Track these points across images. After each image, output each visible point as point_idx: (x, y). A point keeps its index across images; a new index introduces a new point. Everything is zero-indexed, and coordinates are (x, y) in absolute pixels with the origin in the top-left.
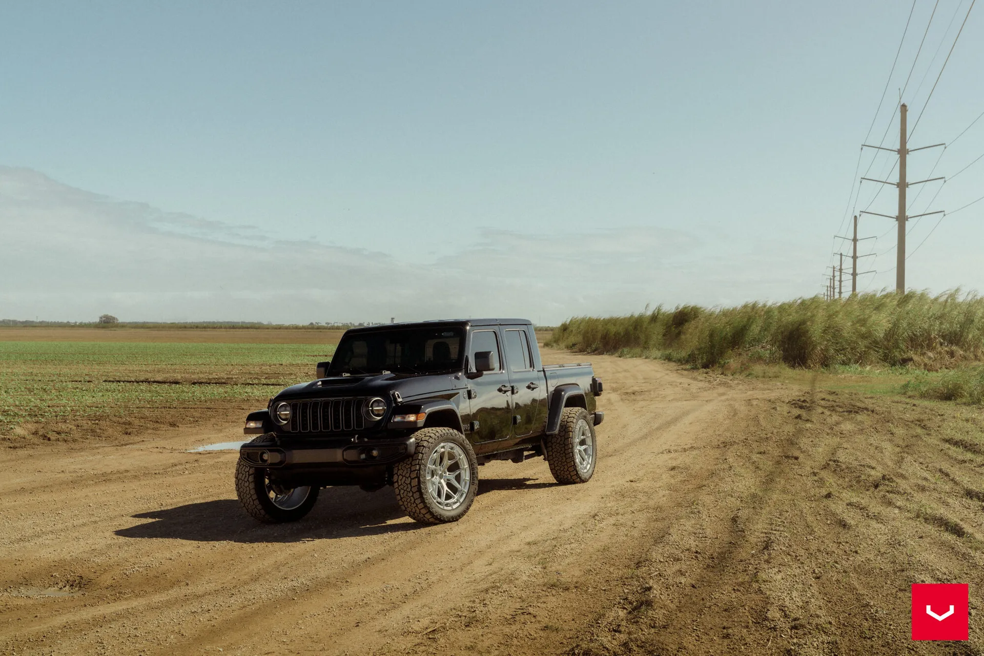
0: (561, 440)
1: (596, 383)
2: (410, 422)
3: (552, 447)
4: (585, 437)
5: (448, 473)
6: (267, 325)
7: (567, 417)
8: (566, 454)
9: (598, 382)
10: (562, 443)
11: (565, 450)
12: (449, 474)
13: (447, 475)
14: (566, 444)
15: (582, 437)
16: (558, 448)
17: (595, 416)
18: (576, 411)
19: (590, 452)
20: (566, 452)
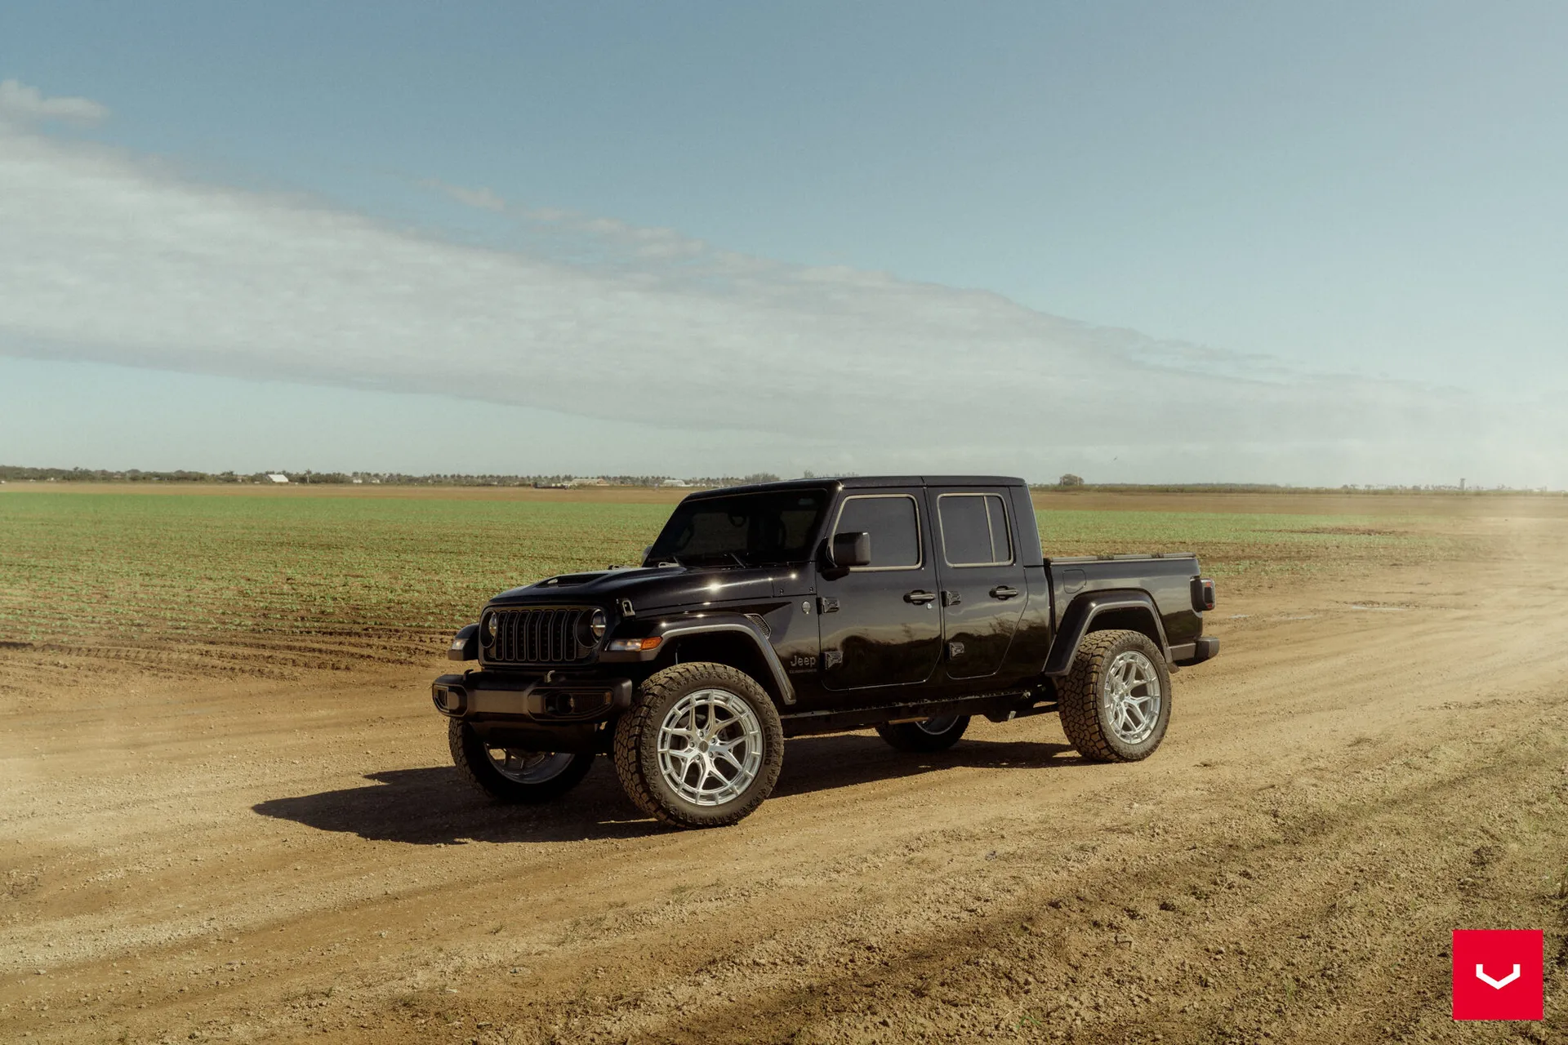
0: (1078, 687)
1: (1201, 587)
2: (633, 652)
3: (1064, 698)
4: (1143, 682)
5: (719, 741)
6: (1284, 488)
7: (1095, 646)
8: (1085, 711)
9: (1204, 587)
10: (1078, 691)
11: (1084, 704)
12: (721, 744)
13: (718, 744)
14: (1085, 694)
15: (1136, 682)
16: (1073, 700)
17: (1197, 646)
18: (1116, 636)
19: (1155, 708)
20: (1085, 707)
